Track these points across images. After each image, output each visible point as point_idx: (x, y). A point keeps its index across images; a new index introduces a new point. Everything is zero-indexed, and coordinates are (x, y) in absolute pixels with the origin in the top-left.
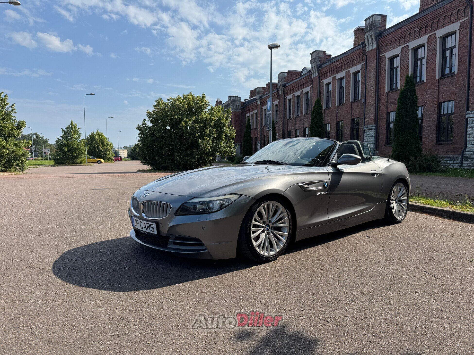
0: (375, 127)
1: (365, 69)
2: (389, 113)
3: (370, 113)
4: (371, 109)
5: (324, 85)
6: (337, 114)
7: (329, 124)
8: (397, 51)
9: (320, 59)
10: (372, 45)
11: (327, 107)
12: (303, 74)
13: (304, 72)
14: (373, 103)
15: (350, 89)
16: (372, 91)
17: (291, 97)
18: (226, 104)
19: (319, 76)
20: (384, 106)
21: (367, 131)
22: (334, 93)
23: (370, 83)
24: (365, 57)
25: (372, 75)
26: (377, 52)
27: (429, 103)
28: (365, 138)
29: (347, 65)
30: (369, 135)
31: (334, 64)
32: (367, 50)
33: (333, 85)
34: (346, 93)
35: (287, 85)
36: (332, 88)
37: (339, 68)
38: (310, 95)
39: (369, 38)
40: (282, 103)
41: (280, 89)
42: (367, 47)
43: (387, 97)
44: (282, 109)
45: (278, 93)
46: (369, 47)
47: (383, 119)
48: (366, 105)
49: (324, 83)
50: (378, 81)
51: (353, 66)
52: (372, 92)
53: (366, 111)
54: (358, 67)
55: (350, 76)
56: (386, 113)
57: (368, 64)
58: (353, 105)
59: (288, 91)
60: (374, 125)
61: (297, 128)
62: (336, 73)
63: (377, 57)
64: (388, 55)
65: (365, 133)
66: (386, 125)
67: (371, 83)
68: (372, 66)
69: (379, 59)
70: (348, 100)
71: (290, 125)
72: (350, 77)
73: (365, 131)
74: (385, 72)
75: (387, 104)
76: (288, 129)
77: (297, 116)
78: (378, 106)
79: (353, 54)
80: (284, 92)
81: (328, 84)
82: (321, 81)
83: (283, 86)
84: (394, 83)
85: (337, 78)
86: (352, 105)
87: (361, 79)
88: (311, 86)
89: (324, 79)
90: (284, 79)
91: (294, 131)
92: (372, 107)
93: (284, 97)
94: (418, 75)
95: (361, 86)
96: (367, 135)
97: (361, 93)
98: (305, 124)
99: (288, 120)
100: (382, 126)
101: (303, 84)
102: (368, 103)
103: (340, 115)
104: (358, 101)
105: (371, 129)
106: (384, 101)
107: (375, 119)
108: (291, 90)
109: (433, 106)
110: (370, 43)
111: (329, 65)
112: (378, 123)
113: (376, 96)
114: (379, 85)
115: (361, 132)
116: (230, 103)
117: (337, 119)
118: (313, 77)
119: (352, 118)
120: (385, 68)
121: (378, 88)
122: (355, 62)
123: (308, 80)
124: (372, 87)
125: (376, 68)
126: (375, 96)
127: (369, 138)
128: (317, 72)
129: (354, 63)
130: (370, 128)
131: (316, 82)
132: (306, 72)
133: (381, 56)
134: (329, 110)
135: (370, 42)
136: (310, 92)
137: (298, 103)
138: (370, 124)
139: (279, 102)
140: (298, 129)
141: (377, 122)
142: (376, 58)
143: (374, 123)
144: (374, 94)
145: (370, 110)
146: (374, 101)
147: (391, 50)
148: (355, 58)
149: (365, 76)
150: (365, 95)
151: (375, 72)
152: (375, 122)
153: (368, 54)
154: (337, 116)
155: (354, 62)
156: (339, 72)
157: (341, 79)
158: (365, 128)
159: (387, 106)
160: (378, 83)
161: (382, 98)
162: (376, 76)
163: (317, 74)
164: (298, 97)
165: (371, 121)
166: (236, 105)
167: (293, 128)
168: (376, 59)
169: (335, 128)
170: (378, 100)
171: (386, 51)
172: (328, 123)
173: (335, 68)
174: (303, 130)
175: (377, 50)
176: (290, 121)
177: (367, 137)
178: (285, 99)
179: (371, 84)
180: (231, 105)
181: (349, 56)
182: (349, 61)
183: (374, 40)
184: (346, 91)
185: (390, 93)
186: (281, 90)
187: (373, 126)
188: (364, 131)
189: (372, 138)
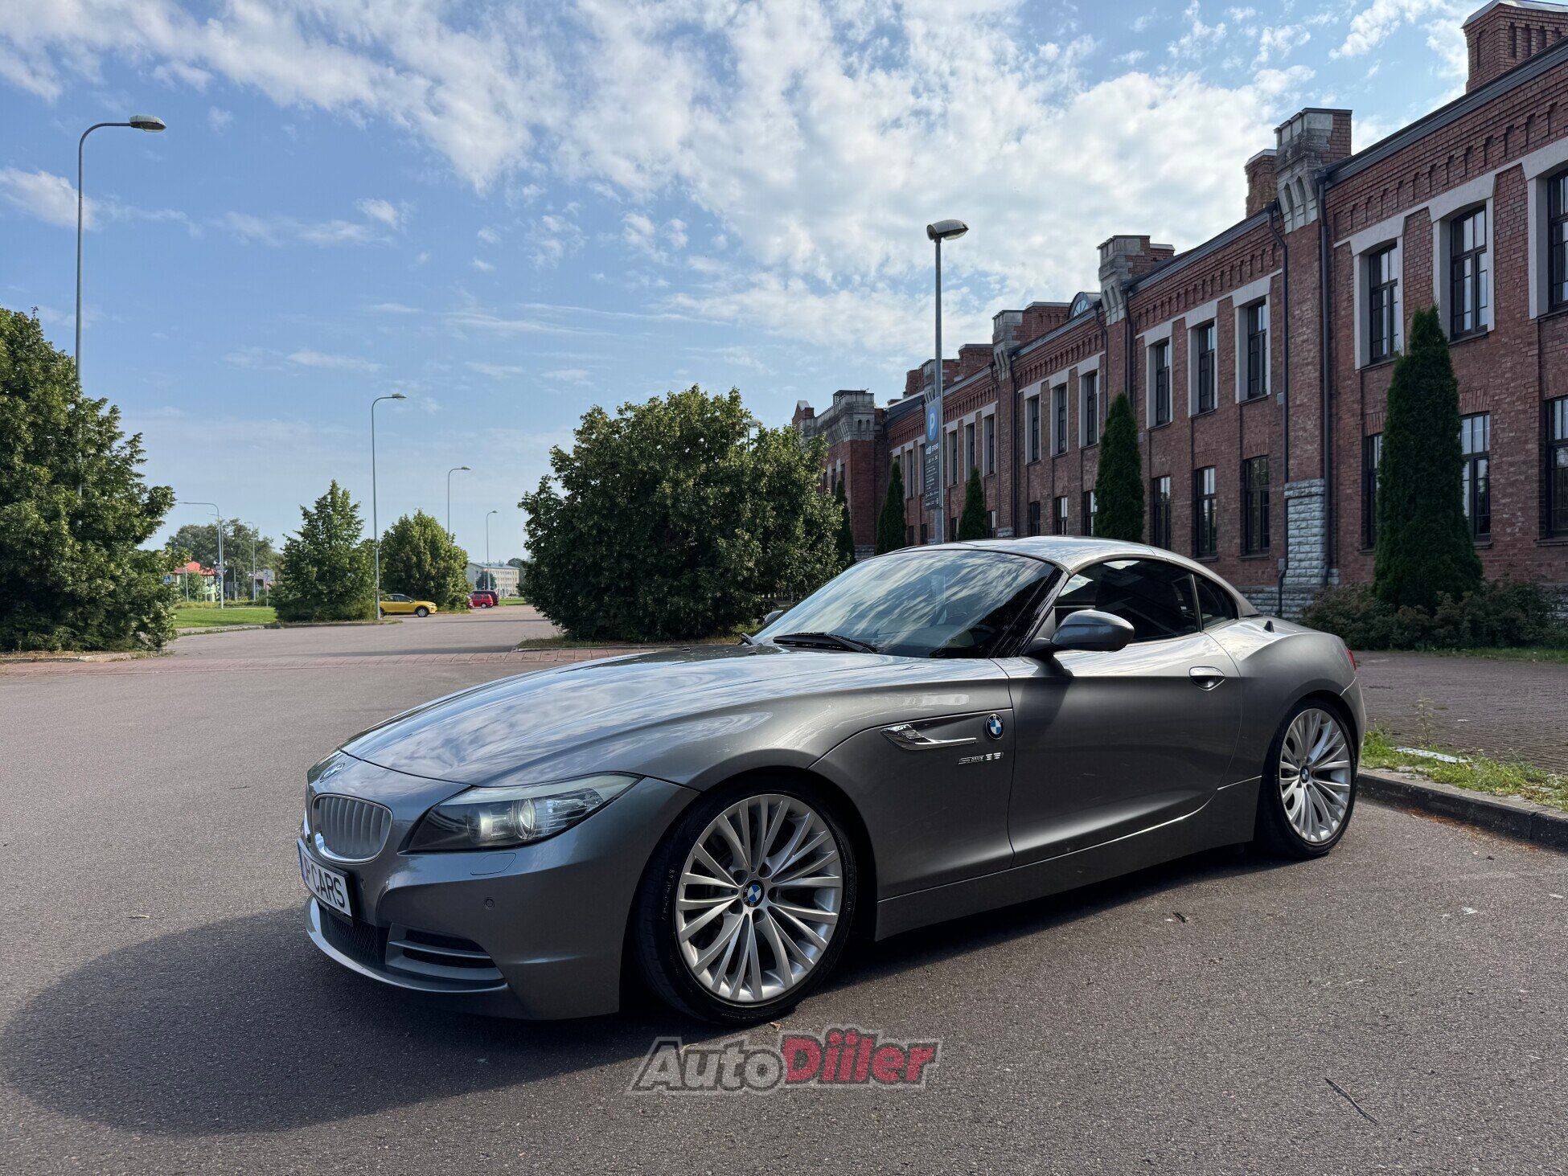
0: (1322, 489)
1: (1283, 293)
2: (1372, 437)
3: (1306, 439)
4: (1308, 427)
5: (1148, 349)
6: (1192, 445)
7: (1168, 479)
8: (1391, 228)
9: (1131, 264)
10: (1305, 212)
11: (1158, 423)
12: (1076, 314)
13: (1078, 308)
14: (1315, 405)
15: (1234, 361)
16: (1307, 364)
17: (1039, 392)
18: (827, 417)
19: (1128, 319)
20: (1353, 415)
21: (1296, 501)
22: (1181, 375)
23: (1301, 338)
24: (1282, 251)
25: (1307, 310)
26: (1320, 234)
27: (1509, 403)
28: (1291, 526)
29: (1221, 279)
30: (1303, 515)
31: (1178, 277)
32: (1288, 229)
33: (1175, 350)
34: (1219, 372)
35: (1024, 351)
36: (1175, 358)
37: (1195, 289)
38: (1101, 382)
39: (1292, 188)
40: (1007, 411)
41: (1000, 365)
42: (1288, 217)
43: (1362, 383)
44: (1007, 429)
45: (995, 380)
46: (1292, 219)
47: (1352, 461)
48: (1291, 412)
49: (1148, 341)
50: (1330, 330)
51: (1242, 282)
52: (1310, 367)
53: (1292, 434)
54: (1260, 287)
55: (1233, 315)
56: (1360, 438)
57: (1293, 276)
58: (1244, 412)
59: (1028, 369)
60: (1318, 482)
61: (1058, 493)
62: (1187, 308)
63: (1321, 251)
64: (1361, 241)
65: (1291, 509)
66: (1360, 481)
67: (1306, 336)
68: (1308, 280)
69: (1328, 256)
70: (1228, 396)
71: (1035, 483)
72: (1234, 321)
73: (1290, 502)
74: (1351, 299)
75: (1362, 409)
76: (1028, 494)
77: (1060, 451)
78: (1330, 416)
79: (1241, 244)
80: (1013, 374)
81: (1160, 346)
82: (1137, 337)
83: (1010, 357)
84: (1385, 335)
85: (1189, 324)
86: (1241, 415)
87: (1271, 326)
88: (1104, 352)
89: (1147, 329)
90: (1015, 333)
91: (1050, 504)
92: (1309, 419)
93: (1016, 391)
94: (1468, 306)
95: (1272, 350)
96: (1296, 516)
97: (1272, 373)
98: (1085, 477)
99: (1029, 465)
100: (1348, 482)
101: (1078, 347)
102: (1298, 406)
103: (1202, 449)
104: (1261, 400)
105: (1310, 495)
106: (1352, 399)
107: (1322, 460)
108: (1036, 368)
109: (1525, 412)
110: (1296, 206)
111: (1161, 282)
112: (1335, 472)
113: (1322, 381)
114: (1333, 345)
115: (1275, 504)
116: (838, 415)
117: (1193, 463)
118: (1108, 324)
119: (1245, 457)
120: (1350, 286)
121: (1330, 355)
122: (1247, 269)
123: (1092, 333)
124: (1310, 351)
125: (1321, 287)
126: (1318, 382)
127: (1304, 524)
128: (1121, 306)
129: (1246, 273)
130: (1307, 490)
131: (1118, 341)
132: (1087, 308)
133: (1336, 245)
134: (1168, 431)
135: (1297, 201)
136: (1101, 371)
137: (1061, 410)
138: (1305, 478)
139: (998, 408)
140: (1064, 497)
141: (1329, 469)
142: (1320, 255)
143: (1318, 473)
144: (1317, 374)
145: (1305, 431)
146: (1317, 399)
147: (1369, 226)
148: (1249, 257)
149: (1284, 319)
150: (1285, 380)
151: (1317, 302)
152: (1322, 470)
153: (1289, 241)
154: (1193, 452)
155: (1244, 269)
156: (1195, 304)
157: (1203, 329)
158: (1289, 489)
159: (1363, 415)
160: (1330, 338)
161: (1344, 388)
162: (1321, 316)
163: (1122, 314)
164: (1061, 388)
165: (1308, 466)
166: (860, 422)
167: (1046, 493)
168: (1320, 259)
169: (1188, 493)
170: (1331, 396)
171: (1352, 230)
172: (1165, 476)
173: (1182, 291)
174: (1079, 500)
175: (1320, 226)
176: (1035, 471)
177: (1296, 521)
178: (1017, 398)
179: (1303, 342)
180: (843, 420)
181: (1228, 251)
182: (1227, 269)
183: (1309, 195)
184: (1219, 367)
185: (1371, 369)
186: (1003, 369)
187: (1317, 486)
188: (1287, 500)
189: (1316, 527)
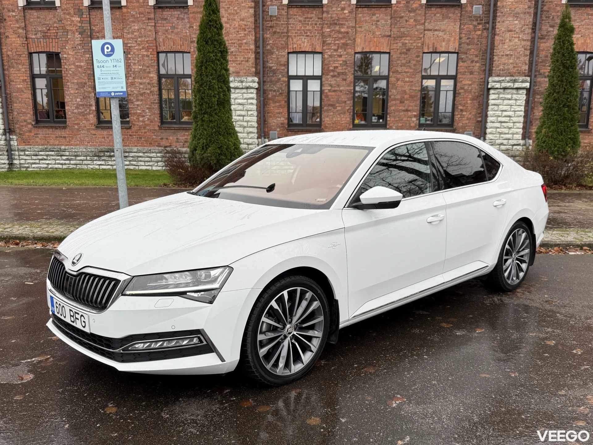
27: (138, 50)
109: (148, 56)
